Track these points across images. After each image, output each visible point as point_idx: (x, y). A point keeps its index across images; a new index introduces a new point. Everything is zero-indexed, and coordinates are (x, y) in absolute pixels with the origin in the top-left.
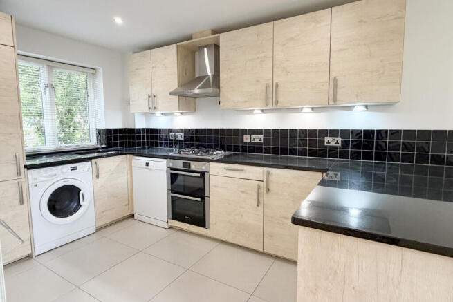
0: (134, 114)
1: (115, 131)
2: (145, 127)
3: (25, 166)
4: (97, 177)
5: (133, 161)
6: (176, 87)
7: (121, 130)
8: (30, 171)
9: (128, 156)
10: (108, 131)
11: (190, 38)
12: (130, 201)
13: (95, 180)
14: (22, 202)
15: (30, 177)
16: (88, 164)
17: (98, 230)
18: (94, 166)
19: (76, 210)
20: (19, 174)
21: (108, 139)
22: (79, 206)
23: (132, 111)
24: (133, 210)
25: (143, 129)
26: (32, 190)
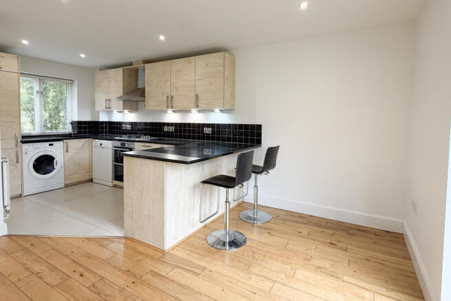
0: (98, 112)
1: (85, 122)
2: (107, 120)
3: (21, 141)
4: (67, 151)
5: (94, 142)
6: (122, 94)
7: (90, 122)
8: (23, 145)
9: (90, 139)
10: (79, 123)
11: (131, 64)
12: (90, 170)
13: (66, 153)
14: (17, 162)
15: (23, 148)
16: (61, 143)
17: (66, 186)
18: (65, 144)
19: (51, 171)
20: (17, 145)
21: (79, 128)
22: (54, 169)
23: (97, 109)
24: (92, 176)
25: (106, 122)
26: (24, 156)
